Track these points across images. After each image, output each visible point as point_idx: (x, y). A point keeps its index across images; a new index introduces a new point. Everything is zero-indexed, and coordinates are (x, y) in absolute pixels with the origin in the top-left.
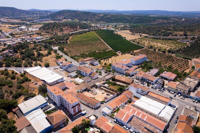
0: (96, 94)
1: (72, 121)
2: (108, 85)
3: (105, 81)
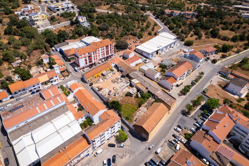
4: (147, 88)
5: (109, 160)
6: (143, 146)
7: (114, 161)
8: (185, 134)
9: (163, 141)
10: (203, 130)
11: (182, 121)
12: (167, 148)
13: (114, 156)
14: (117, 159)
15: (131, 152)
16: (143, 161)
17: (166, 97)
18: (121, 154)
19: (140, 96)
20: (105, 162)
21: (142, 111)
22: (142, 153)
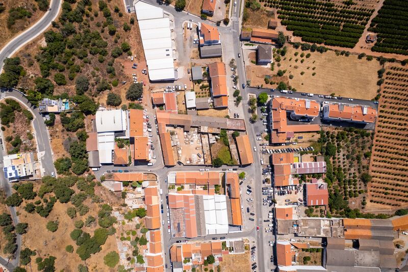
0: (188, 142)
1: (135, 165)
2: (215, 142)
3: (218, 131)
4: (219, 128)
5: (248, 190)
6: (253, 167)
7: (250, 188)
8: (265, 138)
9: (259, 153)
10: (274, 130)
11: (256, 128)
12: (264, 156)
13: (248, 186)
14: (250, 186)
15: (252, 176)
16: (260, 174)
17: (237, 123)
18: (249, 182)
19: (219, 138)
20: (248, 193)
21: (234, 149)
22: (256, 171)
